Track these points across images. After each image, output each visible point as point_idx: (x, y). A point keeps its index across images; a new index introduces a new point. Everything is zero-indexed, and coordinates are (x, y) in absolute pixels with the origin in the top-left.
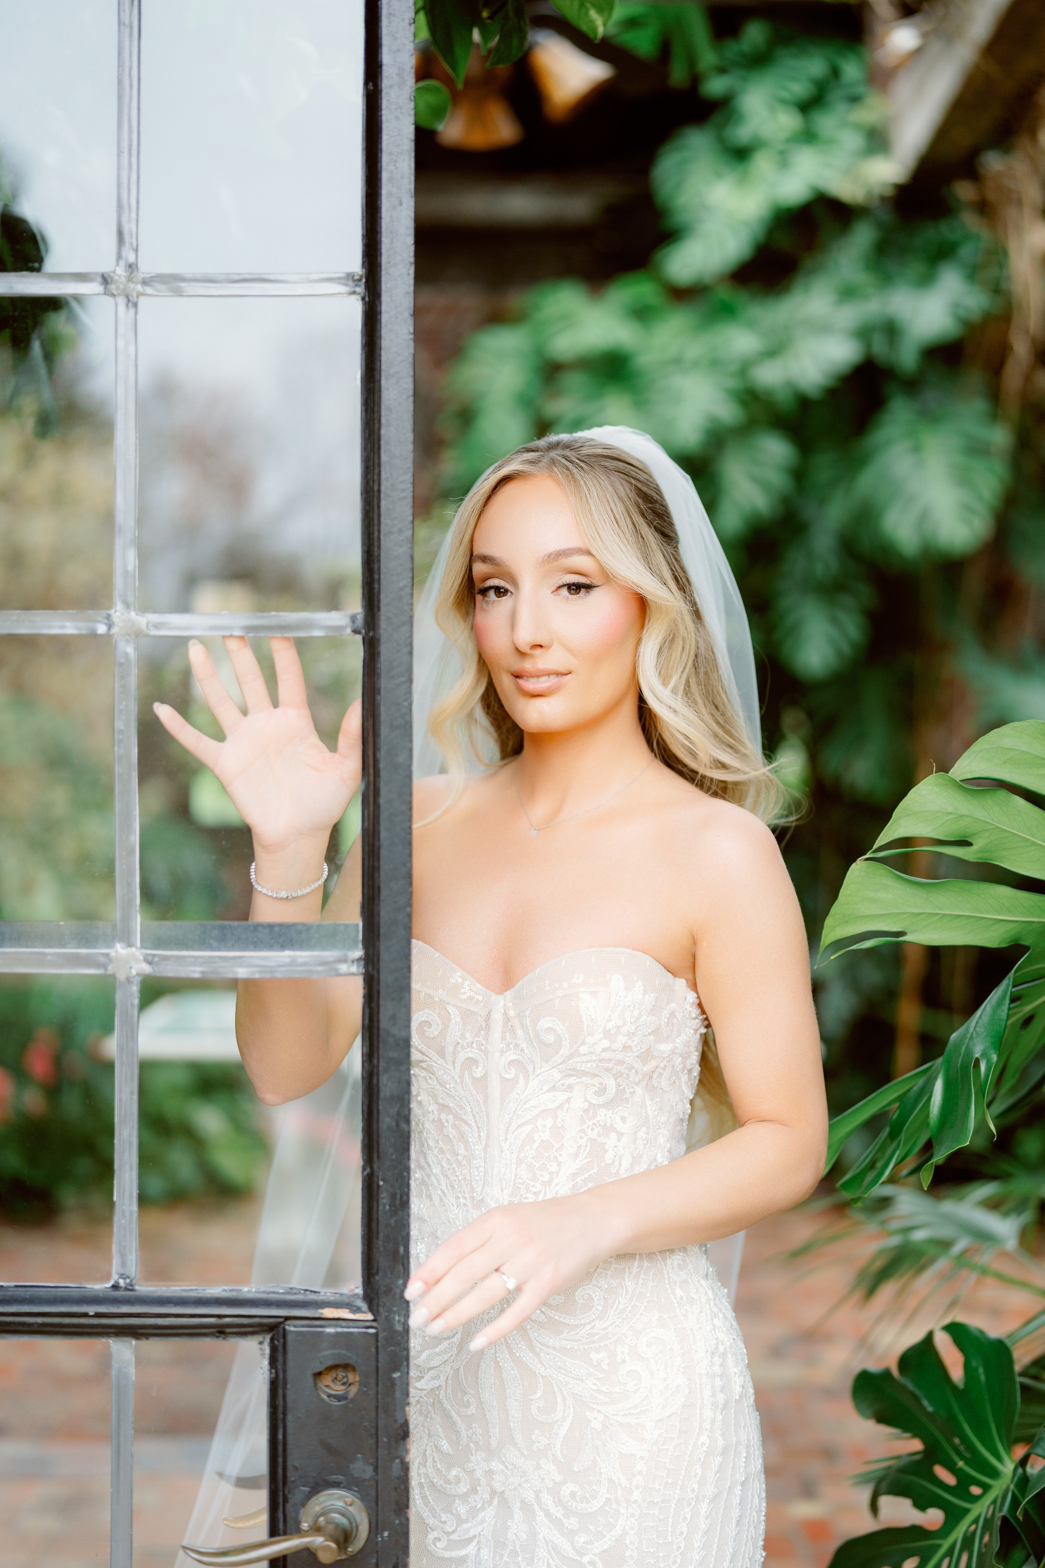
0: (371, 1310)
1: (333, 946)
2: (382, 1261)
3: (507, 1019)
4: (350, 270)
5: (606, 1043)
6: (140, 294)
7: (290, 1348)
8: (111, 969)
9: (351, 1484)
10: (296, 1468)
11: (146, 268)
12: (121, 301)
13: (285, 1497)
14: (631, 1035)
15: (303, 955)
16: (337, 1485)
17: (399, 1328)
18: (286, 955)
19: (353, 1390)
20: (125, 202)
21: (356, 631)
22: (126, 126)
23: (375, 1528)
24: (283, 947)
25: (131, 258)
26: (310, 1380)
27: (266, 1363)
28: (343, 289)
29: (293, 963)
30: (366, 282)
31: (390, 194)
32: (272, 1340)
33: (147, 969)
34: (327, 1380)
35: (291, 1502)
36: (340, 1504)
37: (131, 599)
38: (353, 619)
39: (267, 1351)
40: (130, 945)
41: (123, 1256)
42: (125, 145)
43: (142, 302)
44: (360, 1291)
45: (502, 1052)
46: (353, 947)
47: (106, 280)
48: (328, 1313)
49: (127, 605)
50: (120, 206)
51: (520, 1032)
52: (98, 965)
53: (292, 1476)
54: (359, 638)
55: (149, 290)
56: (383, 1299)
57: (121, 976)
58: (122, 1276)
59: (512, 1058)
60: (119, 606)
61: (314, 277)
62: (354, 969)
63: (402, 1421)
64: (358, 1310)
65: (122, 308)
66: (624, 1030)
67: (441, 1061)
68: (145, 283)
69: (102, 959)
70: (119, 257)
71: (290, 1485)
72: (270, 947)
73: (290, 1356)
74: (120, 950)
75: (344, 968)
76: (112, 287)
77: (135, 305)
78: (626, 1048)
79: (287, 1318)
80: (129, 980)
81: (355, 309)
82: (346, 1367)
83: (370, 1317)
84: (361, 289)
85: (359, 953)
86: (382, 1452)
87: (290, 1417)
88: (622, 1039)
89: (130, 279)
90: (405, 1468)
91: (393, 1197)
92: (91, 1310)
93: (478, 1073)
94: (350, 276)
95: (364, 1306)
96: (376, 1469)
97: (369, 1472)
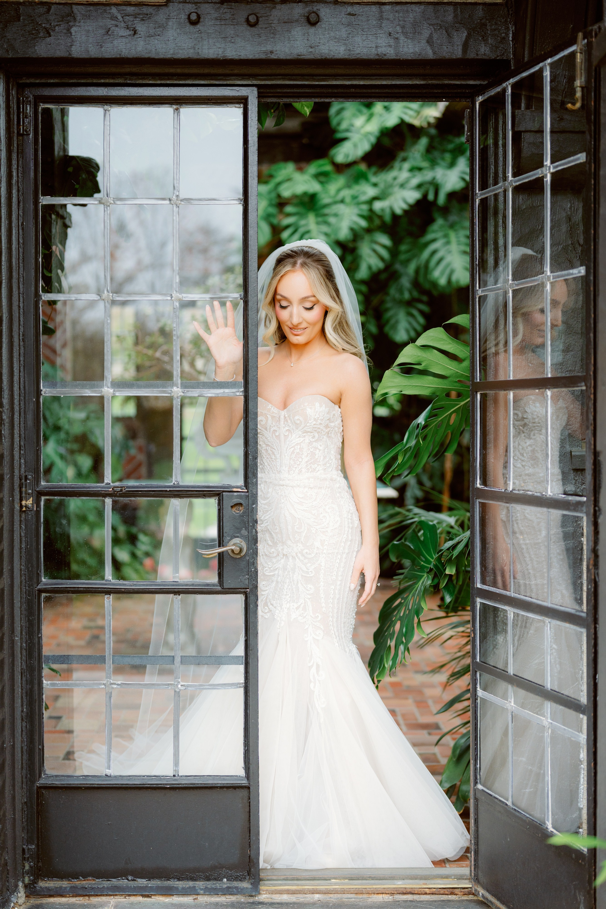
0: (246, 489)
1: (235, 388)
2: (250, 475)
3: (285, 417)
4: (239, 197)
5: (314, 422)
6: (180, 204)
7: (224, 499)
8: (172, 394)
9: (242, 537)
10: (226, 533)
11: (182, 197)
12: (175, 206)
13: (223, 541)
14: (322, 420)
15: (227, 391)
16: (238, 537)
17: (255, 493)
18: (221, 391)
19: (242, 511)
20: (175, 178)
21: (241, 299)
22: (176, 156)
23: (248, 549)
24: (221, 388)
25: (178, 194)
26: (230, 508)
27: (217, 505)
28: (237, 202)
29: (224, 392)
30: (244, 201)
31: (251, 176)
32: (219, 498)
33: (182, 394)
34: (234, 509)
35: (225, 542)
36: (238, 542)
37: (177, 290)
38: (240, 295)
39: (217, 501)
40: (178, 388)
41: (176, 475)
42: (175, 162)
43: (180, 206)
44: (243, 485)
45: (284, 427)
46: (241, 388)
47: (170, 200)
48: (235, 490)
49: (176, 291)
50: (174, 179)
51: (289, 421)
52: (169, 393)
53: (225, 535)
54: (242, 301)
55: (182, 203)
56: (250, 485)
57: (175, 396)
58: (176, 481)
59: (287, 429)
60: (175, 292)
61: (229, 199)
62: (241, 394)
63: (255, 519)
64: (243, 489)
65: (175, 208)
66: (320, 418)
67: (266, 431)
68: (181, 201)
69: (170, 392)
70: (174, 193)
71: (224, 538)
72: (217, 388)
73: (224, 501)
74: (175, 389)
75: (238, 394)
76: (172, 202)
77: (179, 207)
78: (320, 424)
79: (224, 491)
80: (177, 397)
81: (240, 208)
82: (240, 504)
83: (246, 491)
84: (242, 202)
85: (242, 389)
86: (250, 528)
87: (224, 518)
88: (319, 421)
89: (177, 200)
90: (256, 532)
91: (253, 457)
92: (168, 489)
93: (277, 434)
94: (239, 199)
95: (245, 488)
96: (248, 533)
97: (246, 533)
